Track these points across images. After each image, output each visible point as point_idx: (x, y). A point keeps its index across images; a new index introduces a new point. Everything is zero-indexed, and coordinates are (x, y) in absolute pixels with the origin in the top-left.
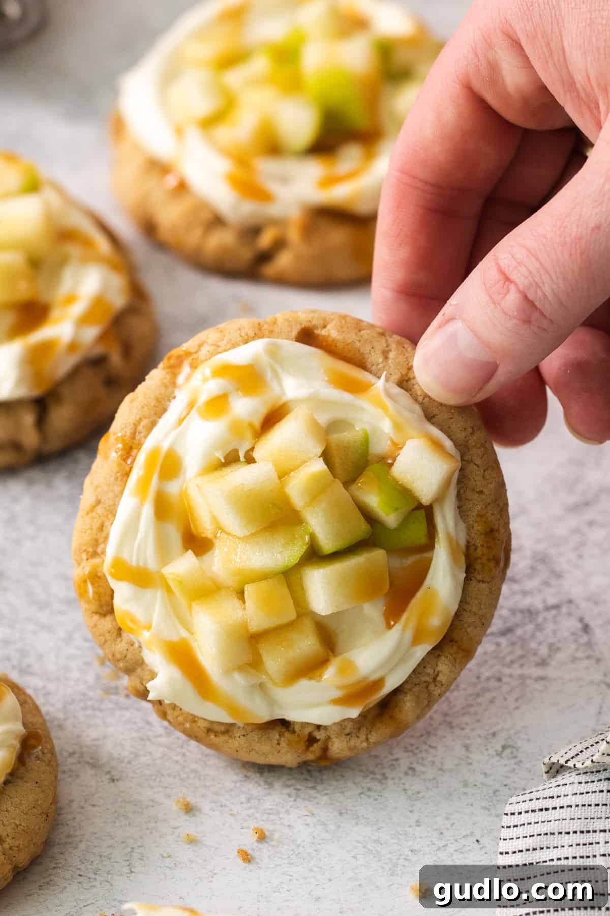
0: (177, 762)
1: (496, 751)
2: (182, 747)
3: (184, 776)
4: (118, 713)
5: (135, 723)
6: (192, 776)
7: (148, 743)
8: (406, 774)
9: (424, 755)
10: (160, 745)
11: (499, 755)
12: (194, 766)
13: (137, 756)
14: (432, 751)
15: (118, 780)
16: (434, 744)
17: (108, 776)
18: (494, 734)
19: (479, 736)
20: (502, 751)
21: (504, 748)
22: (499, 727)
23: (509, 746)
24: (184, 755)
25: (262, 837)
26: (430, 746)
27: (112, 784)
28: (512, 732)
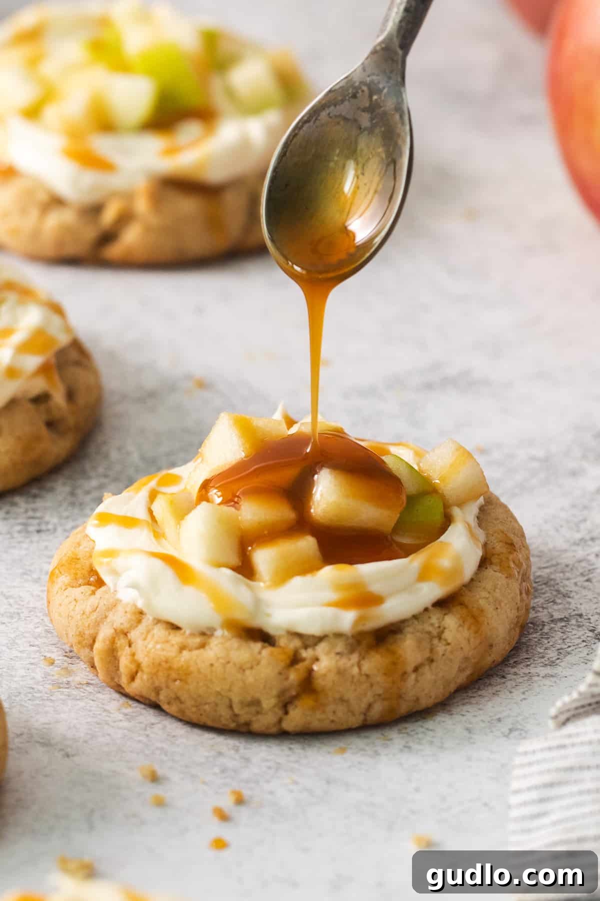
0: (140, 741)
1: (502, 733)
2: (145, 729)
3: (147, 752)
4: (70, 702)
5: (90, 711)
6: (158, 752)
7: (106, 727)
8: (401, 751)
9: (420, 736)
10: (119, 728)
11: (507, 736)
12: (159, 745)
13: (93, 736)
14: (431, 733)
15: (73, 756)
16: (431, 727)
17: (63, 753)
18: (499, 720)
19: (483, 721)
20: (509, 734)
21: (511, 730)
22: (505, 714)
23: (517, 729)
24: (147, 736)
25: (240, 801)
26: (427, 729)
27: (66, 759)
28: (520, 718)
